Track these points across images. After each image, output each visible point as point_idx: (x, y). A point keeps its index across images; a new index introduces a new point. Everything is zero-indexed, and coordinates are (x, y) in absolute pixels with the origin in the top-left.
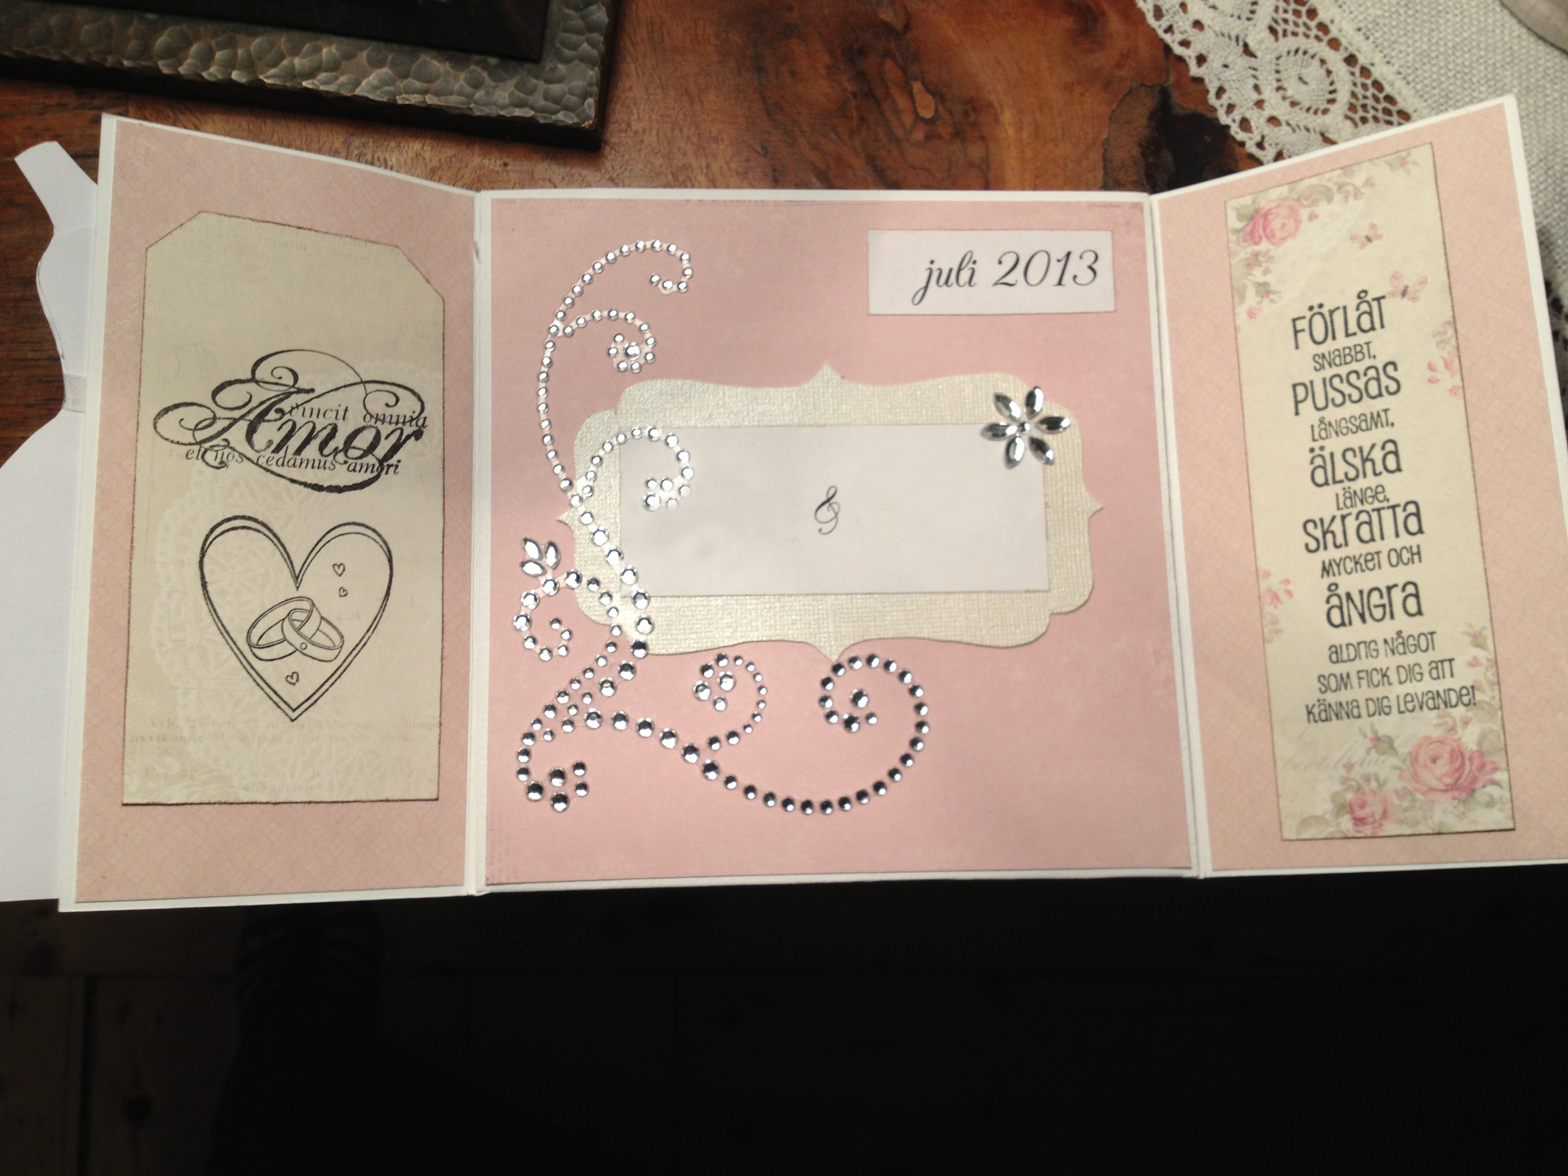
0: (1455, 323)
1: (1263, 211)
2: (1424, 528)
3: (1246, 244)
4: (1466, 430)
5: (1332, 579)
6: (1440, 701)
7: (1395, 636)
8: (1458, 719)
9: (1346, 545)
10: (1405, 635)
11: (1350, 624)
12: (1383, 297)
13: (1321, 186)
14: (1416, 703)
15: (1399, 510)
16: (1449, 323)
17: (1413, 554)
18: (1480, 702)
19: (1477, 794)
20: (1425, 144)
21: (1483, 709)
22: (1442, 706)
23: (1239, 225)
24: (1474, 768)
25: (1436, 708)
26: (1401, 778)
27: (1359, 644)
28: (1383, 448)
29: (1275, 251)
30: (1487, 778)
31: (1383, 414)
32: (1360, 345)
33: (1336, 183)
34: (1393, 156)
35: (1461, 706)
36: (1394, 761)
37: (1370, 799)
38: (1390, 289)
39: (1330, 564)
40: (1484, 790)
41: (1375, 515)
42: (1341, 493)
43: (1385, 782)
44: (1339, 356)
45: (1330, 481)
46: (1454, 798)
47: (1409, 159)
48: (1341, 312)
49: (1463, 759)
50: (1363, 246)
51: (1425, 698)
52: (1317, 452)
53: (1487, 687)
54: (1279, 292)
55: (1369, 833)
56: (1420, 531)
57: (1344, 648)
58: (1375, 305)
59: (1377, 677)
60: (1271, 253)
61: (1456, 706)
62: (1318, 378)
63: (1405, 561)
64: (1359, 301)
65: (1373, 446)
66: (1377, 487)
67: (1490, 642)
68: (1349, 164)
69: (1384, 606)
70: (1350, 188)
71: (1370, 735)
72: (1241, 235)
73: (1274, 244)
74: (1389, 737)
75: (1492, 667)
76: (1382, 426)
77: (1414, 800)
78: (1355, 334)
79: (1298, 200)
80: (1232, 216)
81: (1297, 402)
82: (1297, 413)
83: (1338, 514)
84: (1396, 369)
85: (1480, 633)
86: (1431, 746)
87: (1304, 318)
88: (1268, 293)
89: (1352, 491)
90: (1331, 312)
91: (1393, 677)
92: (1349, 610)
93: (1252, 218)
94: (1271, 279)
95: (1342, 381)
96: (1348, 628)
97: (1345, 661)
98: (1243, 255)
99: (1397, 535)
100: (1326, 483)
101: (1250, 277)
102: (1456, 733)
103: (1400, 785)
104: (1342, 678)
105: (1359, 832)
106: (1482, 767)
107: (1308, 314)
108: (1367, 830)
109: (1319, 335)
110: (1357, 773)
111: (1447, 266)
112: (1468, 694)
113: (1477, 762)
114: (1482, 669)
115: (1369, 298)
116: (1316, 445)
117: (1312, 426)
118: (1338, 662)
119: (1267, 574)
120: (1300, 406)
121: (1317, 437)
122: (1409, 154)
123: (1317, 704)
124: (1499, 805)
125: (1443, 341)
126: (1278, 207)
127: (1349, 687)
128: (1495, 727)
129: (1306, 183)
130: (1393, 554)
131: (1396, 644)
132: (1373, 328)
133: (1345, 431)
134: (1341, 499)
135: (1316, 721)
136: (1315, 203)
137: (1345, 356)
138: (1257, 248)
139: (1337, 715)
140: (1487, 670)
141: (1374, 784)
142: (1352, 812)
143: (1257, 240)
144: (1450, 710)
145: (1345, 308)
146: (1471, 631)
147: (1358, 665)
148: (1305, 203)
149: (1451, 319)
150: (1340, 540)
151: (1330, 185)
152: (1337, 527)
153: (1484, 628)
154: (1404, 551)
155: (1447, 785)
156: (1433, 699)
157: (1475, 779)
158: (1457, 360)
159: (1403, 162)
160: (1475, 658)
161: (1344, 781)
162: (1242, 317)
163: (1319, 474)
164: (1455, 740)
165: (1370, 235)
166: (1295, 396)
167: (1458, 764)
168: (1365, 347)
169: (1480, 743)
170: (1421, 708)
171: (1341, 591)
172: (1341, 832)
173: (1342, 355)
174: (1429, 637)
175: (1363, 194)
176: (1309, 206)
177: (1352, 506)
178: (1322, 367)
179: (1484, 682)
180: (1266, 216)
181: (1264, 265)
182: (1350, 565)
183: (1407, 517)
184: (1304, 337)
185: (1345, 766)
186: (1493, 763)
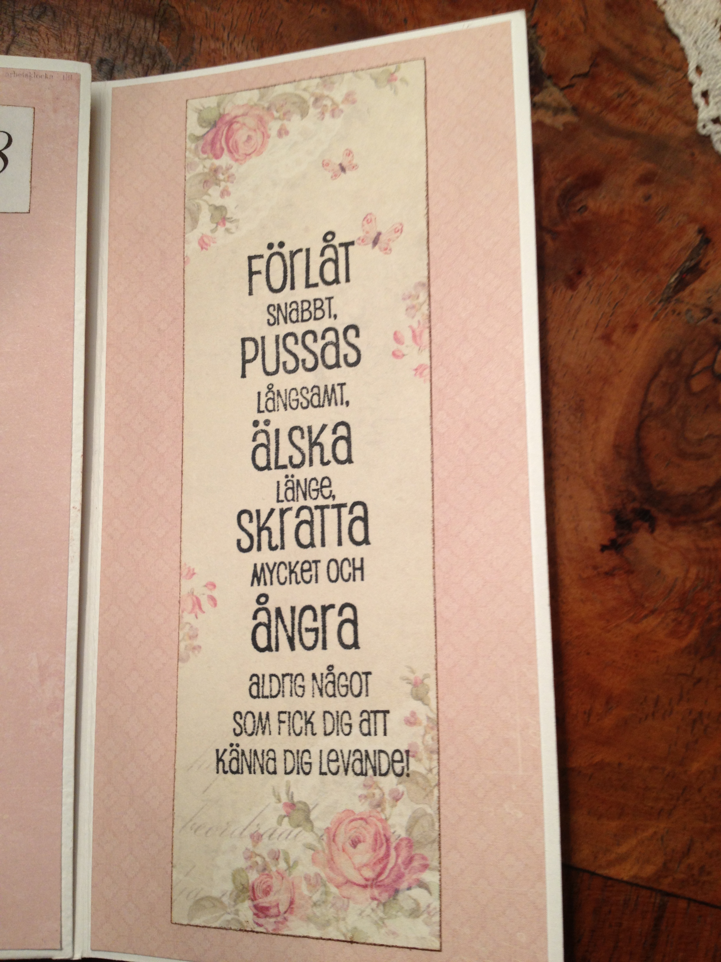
0: (429, 285)
1: (228, 118)
2: (371, 538)
3: (205, 156)
4: (428, 422)
5: (262, 589)
6: (369, 765)
7: (326, 672)
8: (387, 791)
9: (283, 548)
10: (336, 672)
11: (277, 649)
12: (352, 243)
13: (296, 95)
14: (340, 763)
15: (345, 511)
16: (423, 285)
17: (355, 569)
18: (415, 772)
19: (401, 897)
20: (418, 59)
21: (417, 783)
22: (370, 772)
23: (200, 131)
24: (400, 861)
25: (363, 774)
26: (314, 861)
27: (284, 676)
28: (334, 431)
29: (237, 169)
30: (414, 877)
31: (338, 389)
32: (321, 300)
33: (313, 94)
34: (381, 69)
35: (391, 775)
36: (308, 837)
37: (276, 883)
38: (361, 234)
39: (262, 569)
40: (408, 892)
41: (317, 514)
42: (283, 481)
43: (296, 863)
44: (297, 310)
45: (273, 465)
46: (374, 899)
47: (397, 74)
48: (303, 254)
49: (388, 847)
50: (335, 176)
51: (352, 759)
52: (262, 426)
53: (424, 755)
54: (237, 221)
55: (270, 929)
56: (366, 541)
57: (267, 679)
58: (341, 251)
59: (299, 723)
60: (232, 171)
61: (386, 774)
62: (270, 334)
63: (346, 577)
64: (325, 244)
65: (324, 427)
66: (323, 479)
67: (432, 694)
68: (330, 72)
69: (316, 630)
70: (328, 103)
71: (284, 798)
72: (201, 143)
73: (237, 160)
74: (305, 804)
75: (432, 728)
76: (336, 404)
77: (326, 893)
78: (316, 285)
79: (269, 109)
80: (193, 118)
81: (245, 362)
82: (244, 376)
83: (278, 507)
84: (357, 335)
85: (422, 682)
86: (353, 824)
87: (261, 256)
88: (224, 220)
89: (295, 480)
90: (293, 254)
91: (318, 727)
92: (277, 632)
93: (215, 125)
94: (229, 202)
95: (296, 343)
96: (274, 653)
97: (267, 697)
98: (200, 169)
99: (340, 543)
100: (268, 467)
101: (206, 197)
102: (383, 810)
103: (312, 870)
104: (260, 718)
105: (260, 925)
106: (410, 860)
107: (267, 253)
108: (269, 924)
109: (277, 282)
110: (263, 849)
111: (428, 213)
112: (402, 761)
113: (404, 853)
114: (419, 730)
115: (336, 242)
116: (262, 418)
117: (259, 393)
118: (258, 697)
119: (192, 574)
120: (248, 366)
121: (262, 408)
122: (397, 70)
123: (229, 749)
124: (425, 915)
125: (413, 307)
126: (244, 115)
127: (267, 731)
128: (429, 811)
129: (279, 90)
130: (333, 565)
131: (325, 681)
132: (336, 281)
133: (294, 404)
134: (283, 488)
135: (225, 772)
136: (286, 115)
137: (303, 311)
138: (217, 163)
139: (249, 767)
140: (426, 733)
141: (282, 865)
142: (254, 898)
143: (218, 152)
144: (378, 778)
145: (308, 250)
146: (412, 677)
147: (280, 704)
148: (276, 114)
149: (425, 280)
150: (276, 540)
151: (306, 95)
152: (274, 523)
153: (427, 676)
154: (346, 563)
155: (367, 880)
156: (361, 760)
157: (400, 877)
158: (427, 331)
159: (391, 78)
160: (413, 714)
161: (249, 855)
162: (192, 247)
163: (261, 453)
164: (381, 820)
165: (345, 164)
166: (244, 353)
167: (382, 852)
168: (326, 303)
169: (409, 829)
170: (346, 771)
171: (271, 606)
172: (240, 923)
173: (300, 310)
174: (363, 677)
175: (342, 111)
176: (279, 118)
177: (293, 500)
178: (276, 321)
179: (421, 748)
180: (231, 123)
181: (223, 184)
182: (284, 573)
183: (353, 521)
184: (259, 280)
185: (252, 836)
186: (424, 858)
